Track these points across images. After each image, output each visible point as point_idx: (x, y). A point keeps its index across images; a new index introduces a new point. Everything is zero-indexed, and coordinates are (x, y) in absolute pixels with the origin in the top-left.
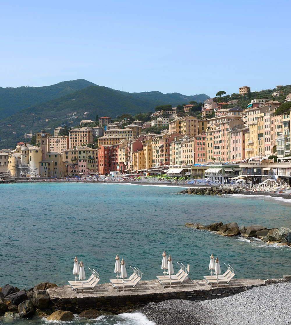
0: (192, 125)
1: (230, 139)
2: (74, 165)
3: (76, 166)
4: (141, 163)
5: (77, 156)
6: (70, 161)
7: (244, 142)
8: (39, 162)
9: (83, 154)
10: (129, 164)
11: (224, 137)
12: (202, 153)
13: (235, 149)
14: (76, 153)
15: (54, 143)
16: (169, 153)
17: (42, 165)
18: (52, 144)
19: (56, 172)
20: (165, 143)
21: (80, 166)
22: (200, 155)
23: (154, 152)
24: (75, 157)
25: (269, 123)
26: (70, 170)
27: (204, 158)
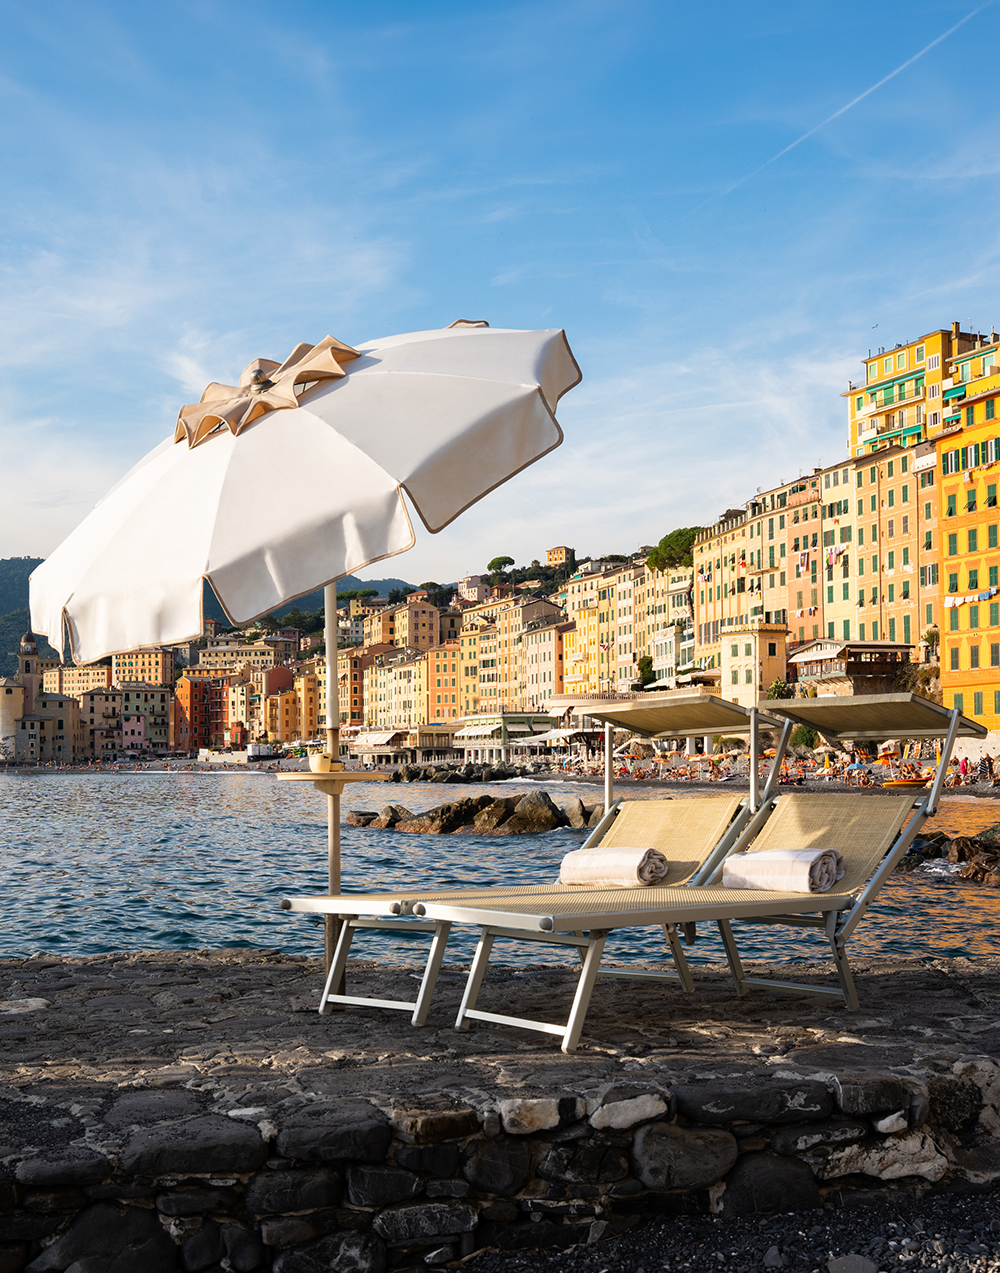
0: (424, 625)
1: (522, 654)
2: (111, 729)
3: (115, 733)
4: (287, 725)
5: (119, 704)
6: (98, 719)
7: (561, 657)
8: (16, 720)
9: (134, 702)
10: (256, 728)
11: (506, 649)
12: (447, 694)
13: (535, 679)
14: (117, 698)
15: (73, 685)
16: (362, 696)
17: (24, 727)
18: (69, 685)
19: (60, 747)
20: (352, 671)
21: (126, 733)
22: (442, 699)
23: (322, 696)
24: (114, 709)
25: (630, 602)
26: (100, 741)
27: (453, 708)
